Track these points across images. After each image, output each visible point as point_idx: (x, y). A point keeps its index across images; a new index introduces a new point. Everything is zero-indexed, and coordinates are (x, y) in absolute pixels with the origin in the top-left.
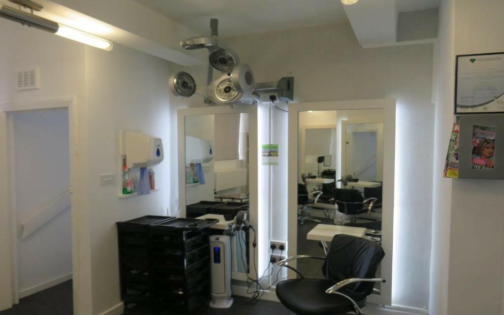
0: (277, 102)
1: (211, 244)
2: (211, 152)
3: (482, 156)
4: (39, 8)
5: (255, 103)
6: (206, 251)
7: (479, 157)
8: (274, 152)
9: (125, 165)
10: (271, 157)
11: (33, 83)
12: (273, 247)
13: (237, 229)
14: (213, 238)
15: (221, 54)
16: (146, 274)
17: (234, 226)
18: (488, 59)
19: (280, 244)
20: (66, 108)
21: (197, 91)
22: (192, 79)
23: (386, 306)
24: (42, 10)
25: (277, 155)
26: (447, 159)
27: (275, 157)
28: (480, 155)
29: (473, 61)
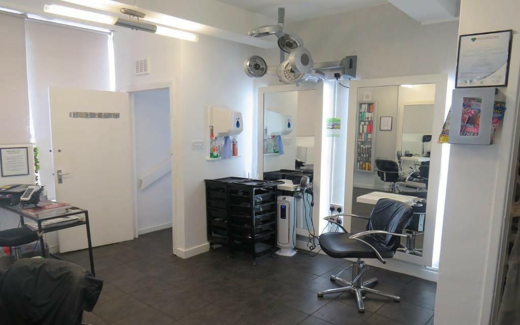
0: (341, 79)
1: (278, 202)
2: (289, 125)
3: (476, 125)
4: (142, 15)
5: (320, 81)
6: (274, 207)
7: (473, 126)
8: (337, 124)
9: (212, 135)
10: (334, 129)
11: (146, 70)
12: (332, 209)
13: (302, 191)
14: (280, 198)
15: (287, 38)
16: (226, 221)
17: (298, 189)
18: (488, 38)
19: (338, 207)
20: (168, 89)
21: (268, 72)
22: (264, 61)
23: (427, 267)
24: (145, 16)
25: (339, 128)
26: (444, 128)
27: (338, 130)
28: (474, 124)
29: (474, 40)
